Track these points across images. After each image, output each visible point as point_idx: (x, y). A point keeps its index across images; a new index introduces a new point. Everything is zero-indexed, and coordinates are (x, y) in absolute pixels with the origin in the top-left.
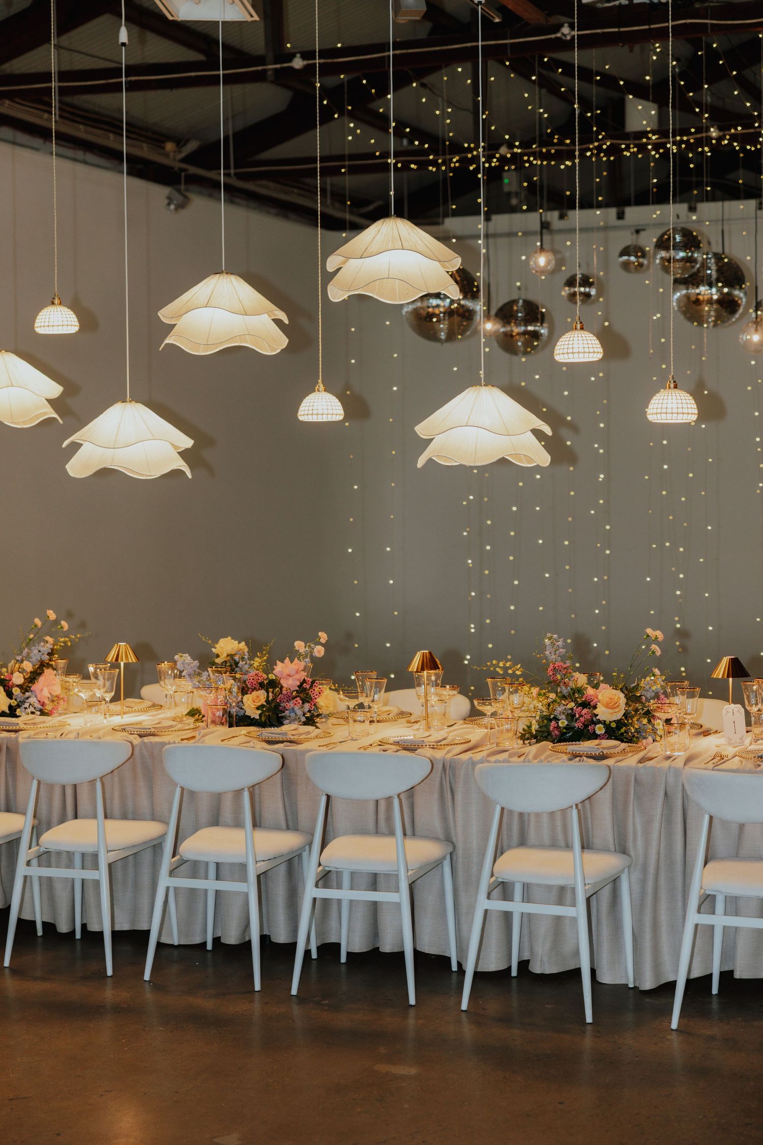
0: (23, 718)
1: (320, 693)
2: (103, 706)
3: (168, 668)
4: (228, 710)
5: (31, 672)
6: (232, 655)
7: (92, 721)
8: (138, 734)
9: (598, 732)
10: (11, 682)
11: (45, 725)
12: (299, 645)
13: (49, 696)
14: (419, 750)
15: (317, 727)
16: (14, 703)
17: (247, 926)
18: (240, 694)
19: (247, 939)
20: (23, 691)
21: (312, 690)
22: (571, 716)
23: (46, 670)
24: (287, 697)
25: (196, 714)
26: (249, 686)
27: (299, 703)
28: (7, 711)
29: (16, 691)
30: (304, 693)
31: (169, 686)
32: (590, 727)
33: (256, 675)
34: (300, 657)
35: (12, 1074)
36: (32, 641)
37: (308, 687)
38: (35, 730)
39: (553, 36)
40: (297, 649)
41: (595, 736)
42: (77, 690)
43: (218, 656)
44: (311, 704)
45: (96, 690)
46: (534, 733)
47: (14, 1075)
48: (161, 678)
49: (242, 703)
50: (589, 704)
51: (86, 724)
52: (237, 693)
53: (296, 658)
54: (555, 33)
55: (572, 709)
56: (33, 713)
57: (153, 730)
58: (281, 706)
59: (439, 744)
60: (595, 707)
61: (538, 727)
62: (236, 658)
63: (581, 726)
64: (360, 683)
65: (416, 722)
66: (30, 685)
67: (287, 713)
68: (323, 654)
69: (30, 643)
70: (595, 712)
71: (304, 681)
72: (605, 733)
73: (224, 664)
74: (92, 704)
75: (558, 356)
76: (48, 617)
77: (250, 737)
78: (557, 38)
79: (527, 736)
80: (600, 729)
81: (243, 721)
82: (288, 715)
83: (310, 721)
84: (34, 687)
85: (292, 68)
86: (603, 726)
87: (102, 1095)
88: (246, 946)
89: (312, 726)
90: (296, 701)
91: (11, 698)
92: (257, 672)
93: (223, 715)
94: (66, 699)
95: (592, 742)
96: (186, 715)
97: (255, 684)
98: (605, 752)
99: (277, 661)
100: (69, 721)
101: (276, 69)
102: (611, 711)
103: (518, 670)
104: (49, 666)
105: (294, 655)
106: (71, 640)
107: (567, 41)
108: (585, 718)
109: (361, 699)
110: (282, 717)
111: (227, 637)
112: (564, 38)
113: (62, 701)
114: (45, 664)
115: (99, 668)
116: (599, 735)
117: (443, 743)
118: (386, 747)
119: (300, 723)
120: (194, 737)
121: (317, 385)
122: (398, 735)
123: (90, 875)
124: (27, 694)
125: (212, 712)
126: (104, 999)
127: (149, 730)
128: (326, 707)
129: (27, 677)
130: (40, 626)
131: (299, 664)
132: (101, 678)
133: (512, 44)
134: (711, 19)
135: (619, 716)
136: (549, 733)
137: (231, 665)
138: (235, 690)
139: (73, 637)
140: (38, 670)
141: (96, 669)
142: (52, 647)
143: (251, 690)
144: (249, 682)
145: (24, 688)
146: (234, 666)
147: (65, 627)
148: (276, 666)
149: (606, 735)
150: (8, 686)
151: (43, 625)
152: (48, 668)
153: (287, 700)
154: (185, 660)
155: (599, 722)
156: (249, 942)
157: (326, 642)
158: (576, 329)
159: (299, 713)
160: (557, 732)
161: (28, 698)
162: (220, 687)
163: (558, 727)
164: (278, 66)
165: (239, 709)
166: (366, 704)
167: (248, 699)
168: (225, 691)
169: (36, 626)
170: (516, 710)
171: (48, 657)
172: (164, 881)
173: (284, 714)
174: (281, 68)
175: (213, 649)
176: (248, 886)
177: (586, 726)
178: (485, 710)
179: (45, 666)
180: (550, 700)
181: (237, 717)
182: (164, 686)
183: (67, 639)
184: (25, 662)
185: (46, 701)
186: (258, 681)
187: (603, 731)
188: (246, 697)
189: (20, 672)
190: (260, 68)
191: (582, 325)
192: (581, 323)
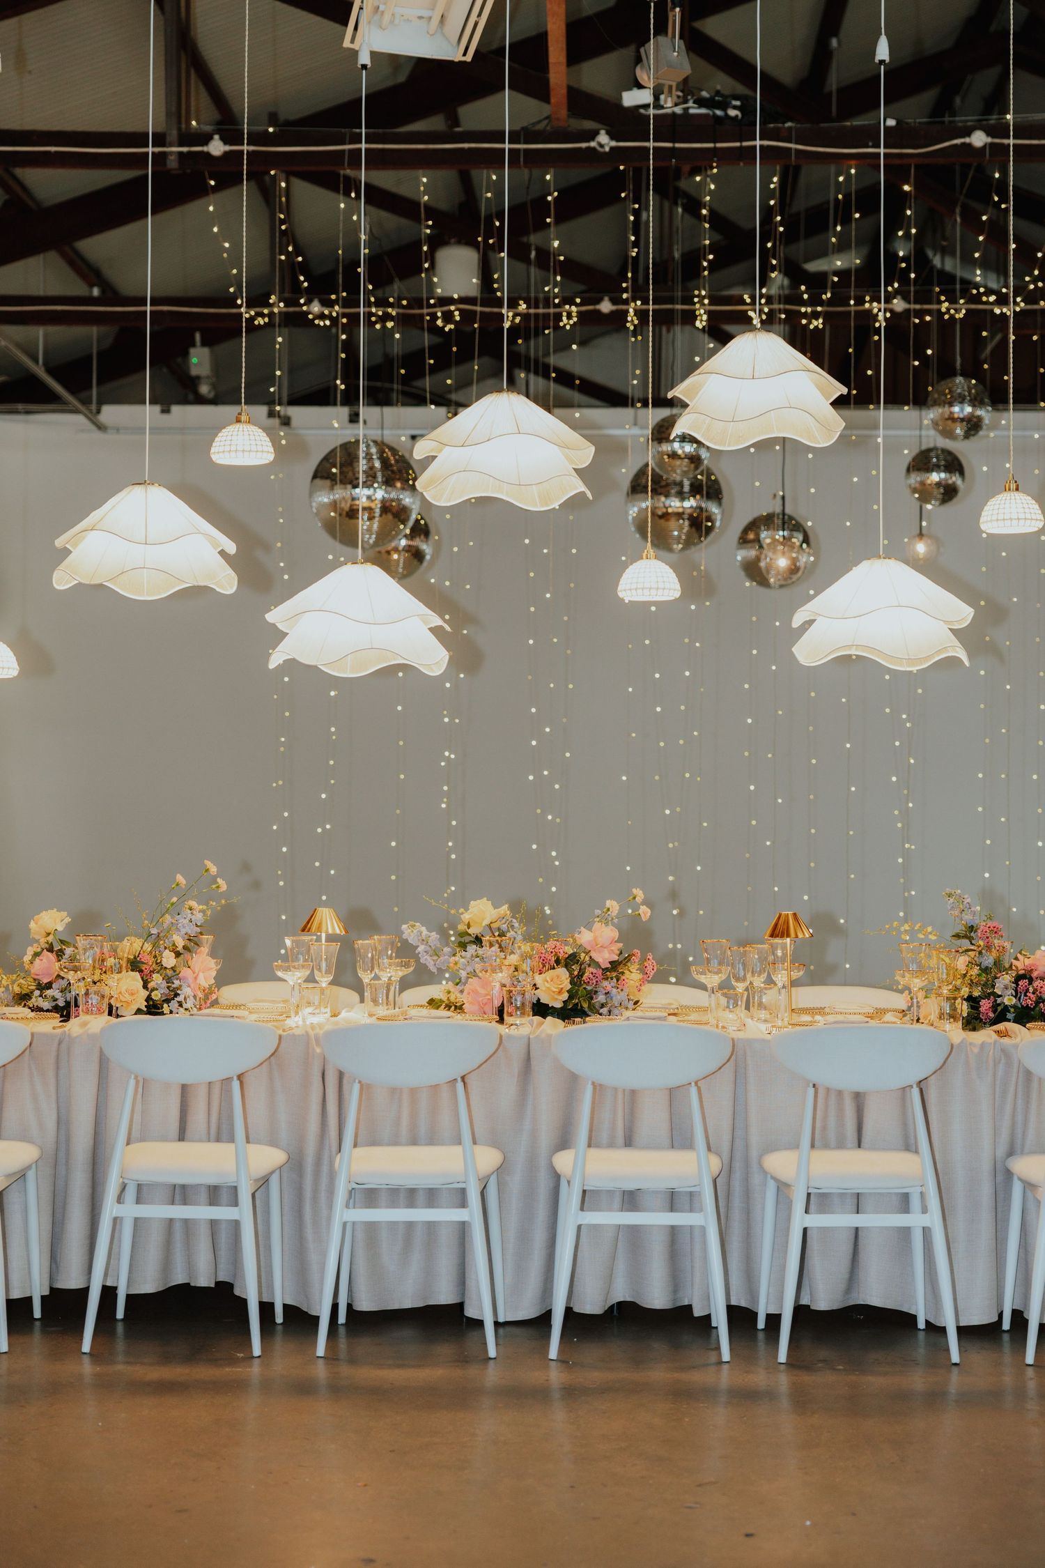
16: (156, 996)
24: (597, 978)
32: (1042, 1004)
36: (174, 906)
39: (584, 145)
54: (588, 141)
63: (1031, 1004)
69: (170, 910)
75: (985, 524)
78: (589, 148)
85: (208, 154)
99: (581, 927)
101: (181, 154)
107: (605, 153)
110: (595, 1003)
111: (480, 899)
112: (599, 149)
121: (646, 551)
123: (223, 1213)
130: (185, 886)
133: (526, 150)
134: (796, 143)
147: (222, 887)
148: (582, 934)
158: (1009, 490)
160: (991, 1015)
164: (185, 149)
167: (545, 980)
169: (177, 885)
173: (596, 999)
174: (189, 152)
185: (200, 994)
188: (541, 978)
191: (1018, 485)
192: (1016, 482)
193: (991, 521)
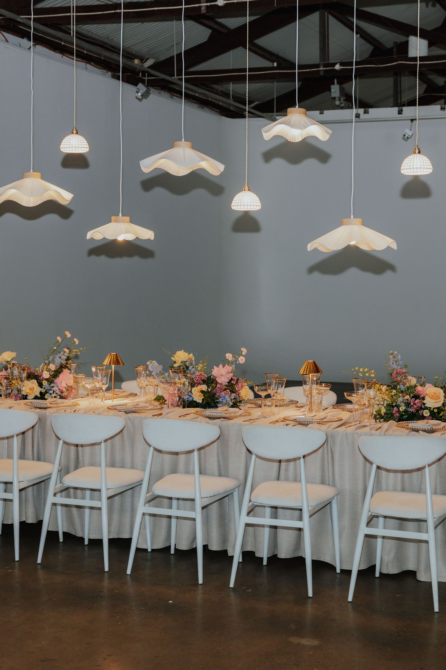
0: (49, 400)
1: (242, 387)
2: (101, 394)
3: (143, 370)
4: (182, 397)
5: (54, 371)
6: (184, 362)
7: (94, 403)
8: (124, 412)
9: (425, 415)
10: (41, 377)
11: (64, 405)
12: (229, 356)
13: (66, 386)
14: (310, 425)
15: (240, 409)
16: (43, 391)
17: (194, 539)
18: (190, 387)
19: (194, 547)
20: (49, 383)
21: (238, 385)
22: (408, 404)
23: (64, 370)
24: (220, 389)
25: (160, 399)
26: (196, 381)
27: (229, 393)
28: (39, 396)
29: (45, 383)
30: (231, 386)
31: (143, 381)
32: (420, 411)
33: (200, 374)
34: (229, 364)
35: (43, 642)
36: (55, 351)
37: (234, 383)
38: (57, 408)
40: (227, 358)
41: (423, 418)
42: (84, 383)
43: (175, 362)
44: (236, 394)
45: (96, 383)
46: (383, 415)
47: (44, 642)
48: (137, 376)
49: (191, 392)
50: (419, 397)
51: (90, 405)
52: (188, 386)
53: (226, 364)
55: (407, 400)
56: (55, 397)
57: (134, 409)
58: (216, 395)
59: (322, 421)
60: (424, 399)
61: (385, 411)
62: (187, 364)
63: (414, 411)
64: (268, 381)
65: (302, 407)
66: (53, 379)
67: (220, 399)
68: (244, 362)
69: (54, 352)
70: (424, 402)
71: (232, 379)
72: (430, 415)
73: (179, 367)
74: (93, 392)
75: (403, 170)
76: (66, 336)
77: (198, 414)
79: (379, 417)
80: (426, 413)
81: (192, 404)
82: (221, 401)
83: (235, 405)
84: (56, 381)
85: (217, 5)
86: (428, 411)
87: (105, 659)
88: (194, 551)
89: (236, 408)
90: (227, 392)
91: (42, 388)
92: (201, 373)
93: (179, 400)
94: (76, 388)
95: (423, 421)
96: (154, 400)
97: (200, 381)
98: (434, 428)
99: (214, 366)
100: (80, 403)
101: (207, 6)
102: (435, 401)
103: (372, 374)
104: (66, 367)
105: (225, 362)
106: (80, 351)
108: (417, 405)
109: (269, 392)
110: (217, 402)
111: (181, 351)
113: (74, 389)
114: (64, 366)
115: (99, 369)
116: (426, 417)
117: (325, 420)
118: (288, 422)
119: (229, 406)
120: (161, 414)
121: (244, 187)
122: (294, 415)
123: (95, 504)
124: (52, 385)
125: (172, 398)
126: (102, 586)
127: (132, 409)
128: (245, 396)
129: (51, 374)
130: (60, 342)
131: (229, 368)
132: (100, 375)
135: (440, 405)
136: (392, 414)
137: (184, 369)
138: (187, 383)
139: (82, 349)
140: (59, 370)
141: (96, 370)
142: (68, 355)
143: (197, 384)
144: (195, 379)
145: (50, 381)
146: (185, 369)
147: (77, 342)
148: (213, 369)
149: (430, 417)
150: (40, 380)
151: (62, 341)
152: (65, 369)
153: (220, 391)
154: (153, 365)
155: (426, 408)
156: (196, 548)
157: (246, 355)
158: (415, 153)
159: (228, 399)
160: (398, 415)
161: (53, 387)
162: (177, 382)
163: (399, 411)
164: (209, 4)
165: (189, 396)
166: (272, 394)
167: (195, 391)
168: (181, 384)
169: (58, 341)
170: (371, 400)
171: (65, 362)
172: (142, 508)
173: (218, 400)
175: (172, 358)
176: (196, 513)
177: (417, 411)
178: (351, 399)
179: (63, 367)
180: (393, 394)
181: (188, 402)
182: (140, 382)
183: (78, 350)
184: (51, 364)
185: (64, 390)
186: (201, 379)
187: (429, 414)
188: (193, 389)
189: (47, 371)
190: (197, 5)
191: (420, 151)
192: (419, 149)
193: (407, 169)
